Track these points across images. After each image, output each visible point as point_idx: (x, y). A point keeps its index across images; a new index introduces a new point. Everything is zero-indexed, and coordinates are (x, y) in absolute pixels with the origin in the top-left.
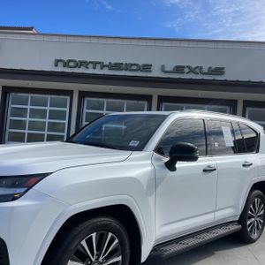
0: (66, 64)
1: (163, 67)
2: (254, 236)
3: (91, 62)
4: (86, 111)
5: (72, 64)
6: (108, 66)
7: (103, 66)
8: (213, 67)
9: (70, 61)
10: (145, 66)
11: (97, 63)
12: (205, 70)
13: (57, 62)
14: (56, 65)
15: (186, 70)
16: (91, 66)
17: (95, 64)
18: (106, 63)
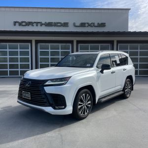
0: (20, 24)
1: (74, 24)
2: (128, 96)
3: (34, 22)
4: (39, 50)
5: (24, 24)
6: (44, 24)
7: (42, 24)
8: (100, 23)
9: (23, 22)
10: (64, 23)
11: (38, 23)
12: (96, 25)
13: (15, 23)
14: (15, 25)
15: (87, 25)
16: (35, 24)
17: (37, 23)
18: (43, 22)
